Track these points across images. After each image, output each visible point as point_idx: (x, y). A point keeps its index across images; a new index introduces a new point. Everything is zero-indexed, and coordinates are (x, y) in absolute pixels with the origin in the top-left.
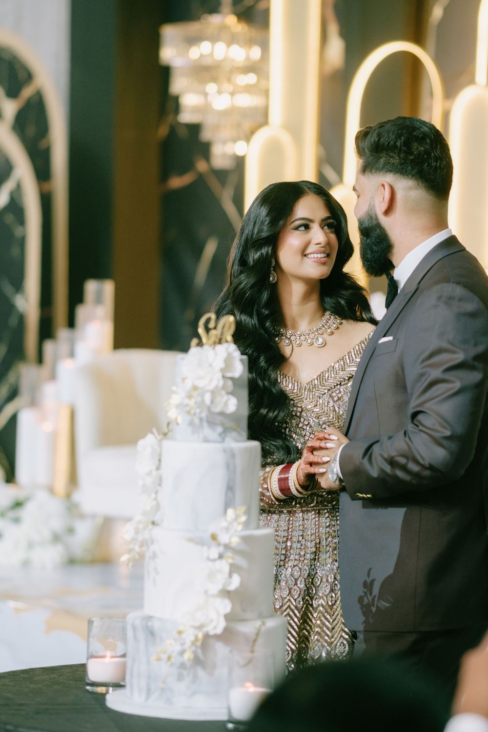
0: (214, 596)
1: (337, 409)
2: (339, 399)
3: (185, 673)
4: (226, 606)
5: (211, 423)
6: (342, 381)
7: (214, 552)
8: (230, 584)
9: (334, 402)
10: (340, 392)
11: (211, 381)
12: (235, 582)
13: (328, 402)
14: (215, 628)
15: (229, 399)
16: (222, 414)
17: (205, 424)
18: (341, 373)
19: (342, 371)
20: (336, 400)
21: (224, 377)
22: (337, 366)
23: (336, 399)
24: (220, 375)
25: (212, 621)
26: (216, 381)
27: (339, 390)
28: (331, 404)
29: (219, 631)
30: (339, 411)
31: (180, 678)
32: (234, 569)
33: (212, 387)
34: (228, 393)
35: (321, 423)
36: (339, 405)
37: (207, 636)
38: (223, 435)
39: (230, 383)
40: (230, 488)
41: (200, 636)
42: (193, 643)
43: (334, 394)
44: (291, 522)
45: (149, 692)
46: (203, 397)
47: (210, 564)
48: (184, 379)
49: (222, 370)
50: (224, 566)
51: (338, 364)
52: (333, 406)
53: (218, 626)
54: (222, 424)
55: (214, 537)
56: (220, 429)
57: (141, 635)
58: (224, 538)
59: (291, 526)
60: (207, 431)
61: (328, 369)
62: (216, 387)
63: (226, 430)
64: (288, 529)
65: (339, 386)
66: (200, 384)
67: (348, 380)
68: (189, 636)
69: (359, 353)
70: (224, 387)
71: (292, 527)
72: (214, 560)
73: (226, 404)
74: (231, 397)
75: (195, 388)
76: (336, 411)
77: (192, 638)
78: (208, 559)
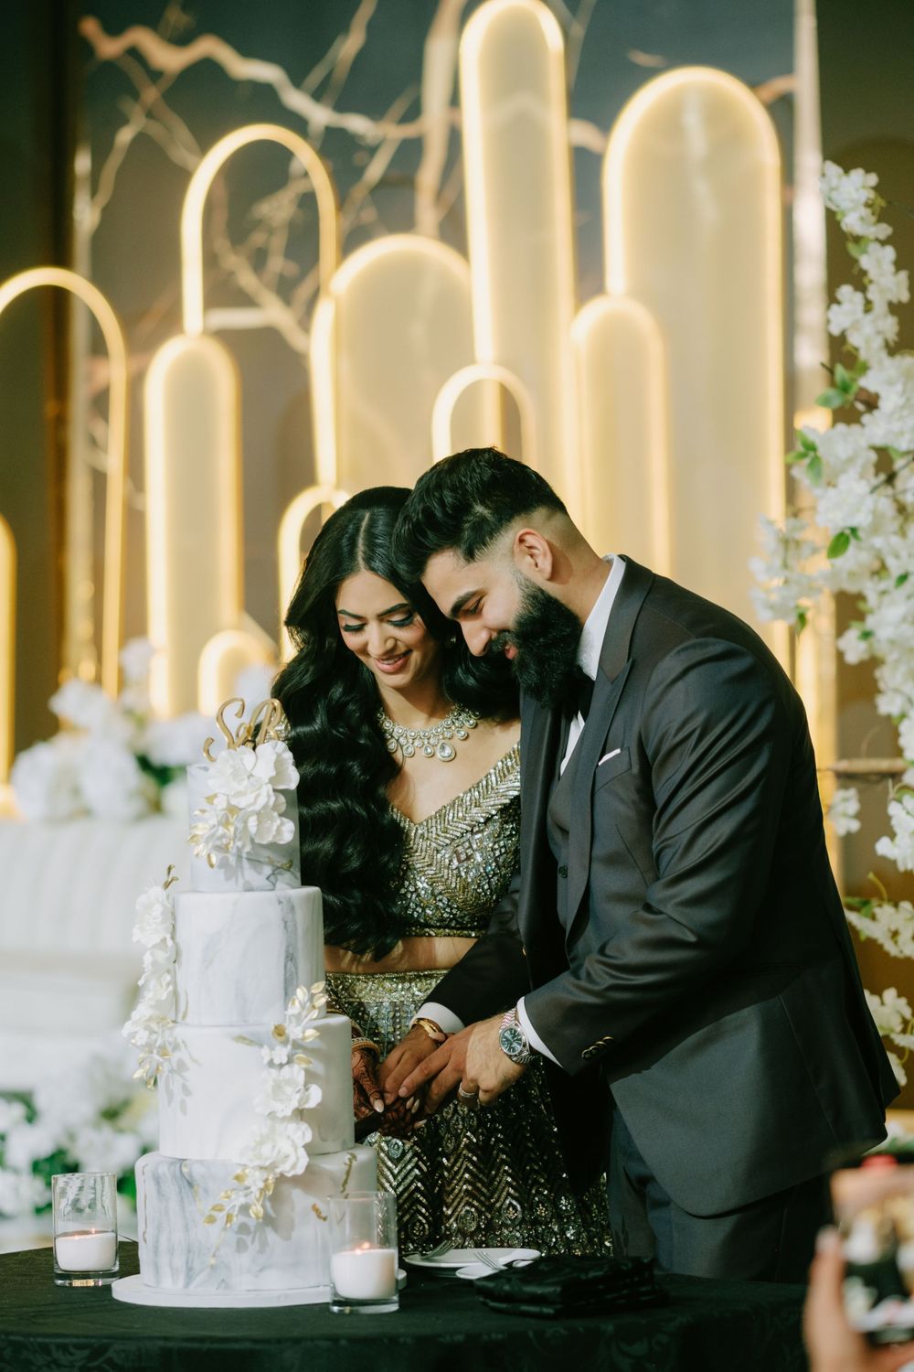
0: (284, 1119)
1: (463, 874)
2: (468, 858)
3: (248, 1239)
4: (304, 1134)
5: (254, 861)
6: (475, 826)
7: (281, 1054)
8: (307, 1100)
9: (459, 861)
10: (471, 847)
11: (257, 797)
12: (315, 1096)
13: (451, 861)
14: (294, 1166)
15: (282, 824)
16: (273, 846)
17: (246, 864)
18: (474, 810)
19: (476, 806)
20: (462, 859)
21: (275, 790)
22: (468, 798)
23: (463, 857)
24: (270, 787)
25: (287, 1157)
26: (265, 796)
27: (470, 843)
28: (455, 863)
29: (300, 1170)
30: (467, 878)
31: (241, 1247)
32: (311, 1077)
33: (258, 807)
34: (281, 815)
35: (436, 892)
36: (467, 868)
37: (281, 1179)
38: (272, 878)
39: (282, 799)
40: (290, 957)
41: (271, 1178)
42: (262, 1191)
43: (460, 849)
44: (398, 1020)
45: (190, 1273)
46: (245, 822)
47: (274, 1072)
48: (210, 799)
49: (271, 780)
50: (297, 1073)
51: (469, 794)
52: (458, 868)
53: (297, 1163)
54: (271, 863)
55: (279, 1031)
56: (268, 870)
57: (171, 1189)
58: (294, 1032)
59: (398, 1026)
60: (250, 874)
61: (454, 803)
62: (265, 807)
63: (277, 870)
64: (394, 1031)
65: (469, 835)
66: (241, 802)
67: (485, 823)
68: (256, 1181)
69: (502, 774)
70: (275, 807)
71: (400, 1028)
72: (281, 1066)
73: (279, 831)
74: (284, 819)
75: (232, 809)
76: (461, 877)
77: (261, 1185)
78: (271, 1064)
